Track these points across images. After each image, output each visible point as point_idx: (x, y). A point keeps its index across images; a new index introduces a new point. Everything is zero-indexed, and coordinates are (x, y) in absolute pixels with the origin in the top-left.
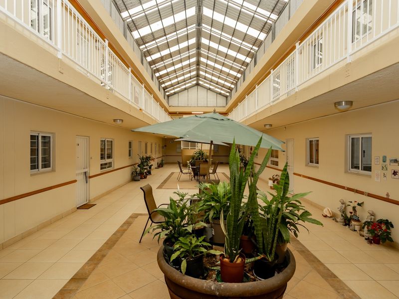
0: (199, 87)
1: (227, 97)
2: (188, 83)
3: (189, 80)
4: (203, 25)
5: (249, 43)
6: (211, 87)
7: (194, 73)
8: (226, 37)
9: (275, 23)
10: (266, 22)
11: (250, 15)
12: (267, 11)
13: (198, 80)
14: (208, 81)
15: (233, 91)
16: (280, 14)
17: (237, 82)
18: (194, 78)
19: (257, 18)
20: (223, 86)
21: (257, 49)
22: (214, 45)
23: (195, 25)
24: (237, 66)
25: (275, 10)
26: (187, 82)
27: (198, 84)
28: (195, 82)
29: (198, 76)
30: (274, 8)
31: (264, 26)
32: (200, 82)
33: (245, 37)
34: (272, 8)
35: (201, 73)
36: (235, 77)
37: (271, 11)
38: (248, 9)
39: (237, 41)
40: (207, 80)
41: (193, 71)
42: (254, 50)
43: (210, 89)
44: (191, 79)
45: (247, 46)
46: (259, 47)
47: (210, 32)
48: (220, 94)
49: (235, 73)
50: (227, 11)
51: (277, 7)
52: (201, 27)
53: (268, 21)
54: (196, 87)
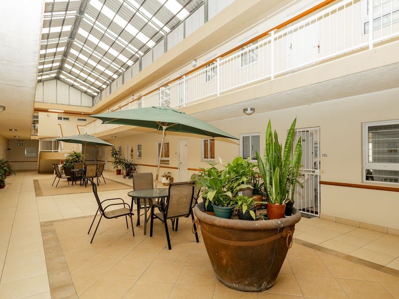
0: (58, 81)
1: (93, 97)
2: (47, 74)
3: (48, 71)
4: (86, 15)
5: (135, 47)
6: (76, 84)
7: (57, 64)
8: (112, 35)
9: (167, 35)
10: (158, 32)
11: (144, 21)
12: (162, 22)
13: (59, 73)
14: (74, 76)
15: (104, 92)
16: (173, 28)
17: (111, 83)
18: (55, 70)
19: (150, 26)
20: (93, 84)
21: (142, 54)
22: (93, 39)
23: (75, 12)
24: (116, 67)
25: (169, 23)
26: (45, 73)
27: (57, 78)
28: (54, 75)
29: (61, 68)
30: (169, 22)
31: (155, 35)
32: (61, 76)
33: (132, 40)
34: (167, 22)
35: (66, 66)
36: (110, 78)
37: (165, 23)
38: (143, 15)
39: (122, 42)
40: (72, 75)
41: (57, 61)
42: (139, 54)
43: (73, 86)
44: (51, 70)
45: (132, 49)
46: (145, 53)
47: (92, 25)
48: (86, 92)
49: (110, 73)
50: (119, 10)
51: (171, 22)
52: (82, 16)
53: (161, 32)
54: (55, 81)
